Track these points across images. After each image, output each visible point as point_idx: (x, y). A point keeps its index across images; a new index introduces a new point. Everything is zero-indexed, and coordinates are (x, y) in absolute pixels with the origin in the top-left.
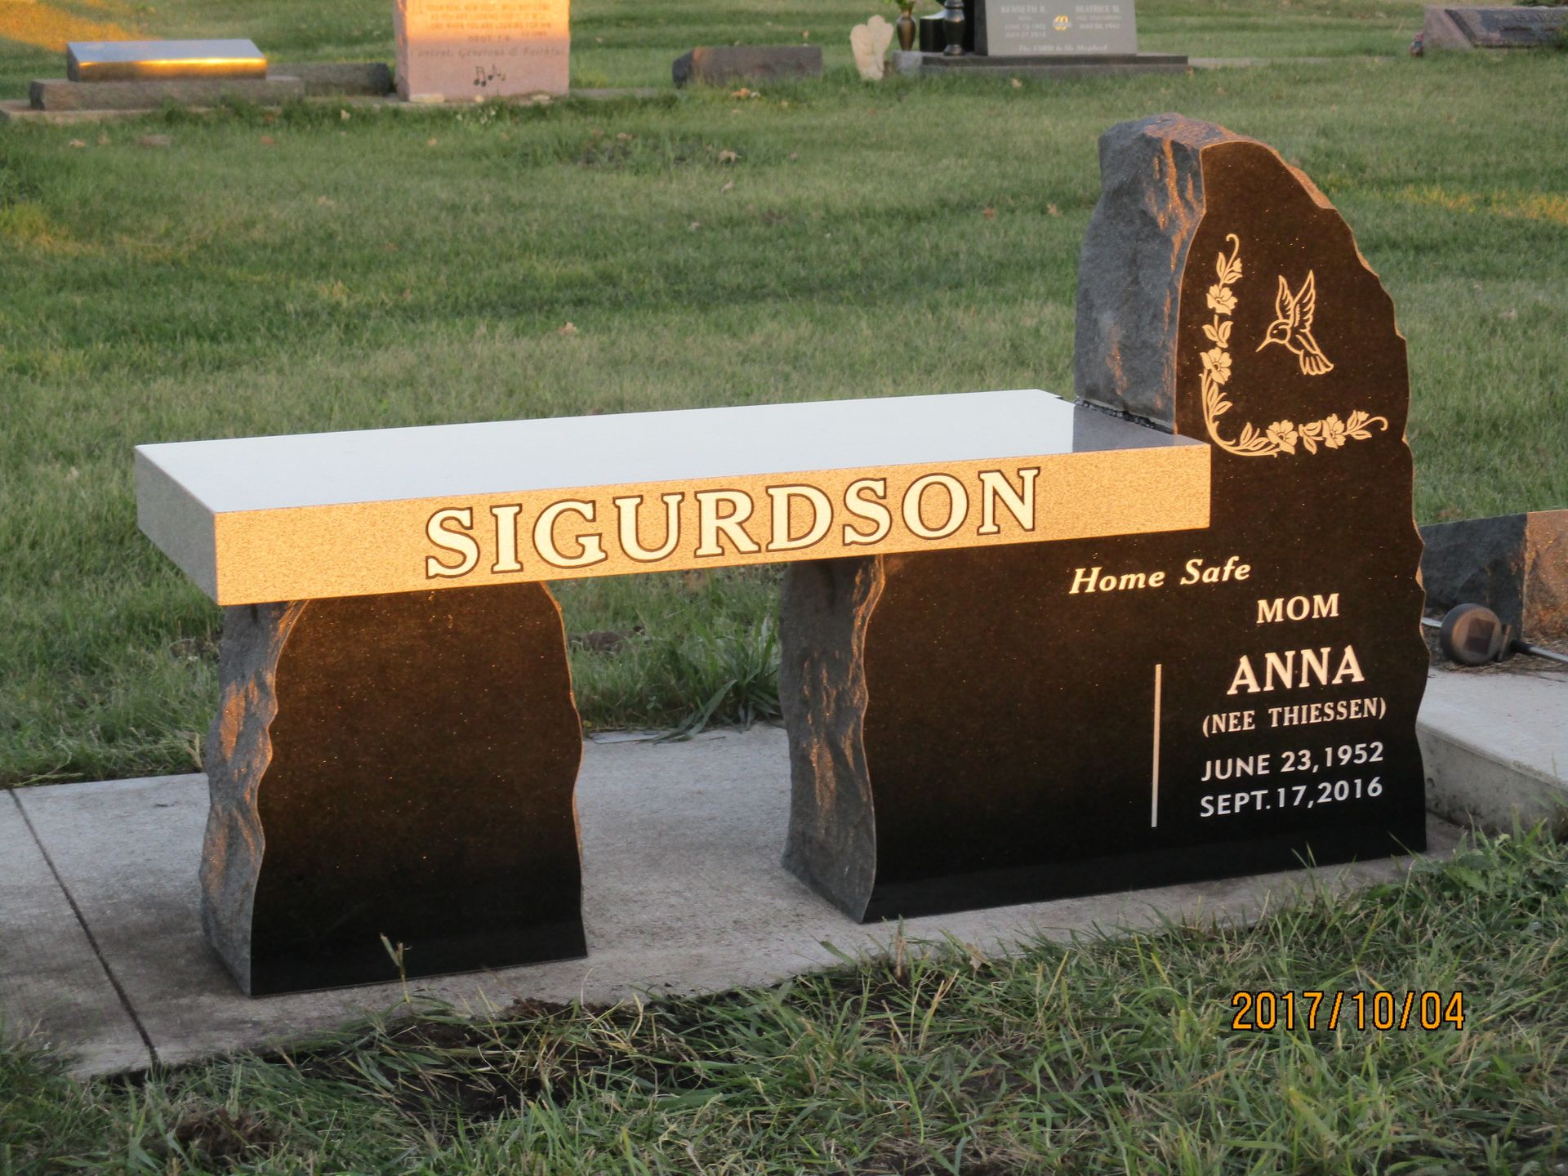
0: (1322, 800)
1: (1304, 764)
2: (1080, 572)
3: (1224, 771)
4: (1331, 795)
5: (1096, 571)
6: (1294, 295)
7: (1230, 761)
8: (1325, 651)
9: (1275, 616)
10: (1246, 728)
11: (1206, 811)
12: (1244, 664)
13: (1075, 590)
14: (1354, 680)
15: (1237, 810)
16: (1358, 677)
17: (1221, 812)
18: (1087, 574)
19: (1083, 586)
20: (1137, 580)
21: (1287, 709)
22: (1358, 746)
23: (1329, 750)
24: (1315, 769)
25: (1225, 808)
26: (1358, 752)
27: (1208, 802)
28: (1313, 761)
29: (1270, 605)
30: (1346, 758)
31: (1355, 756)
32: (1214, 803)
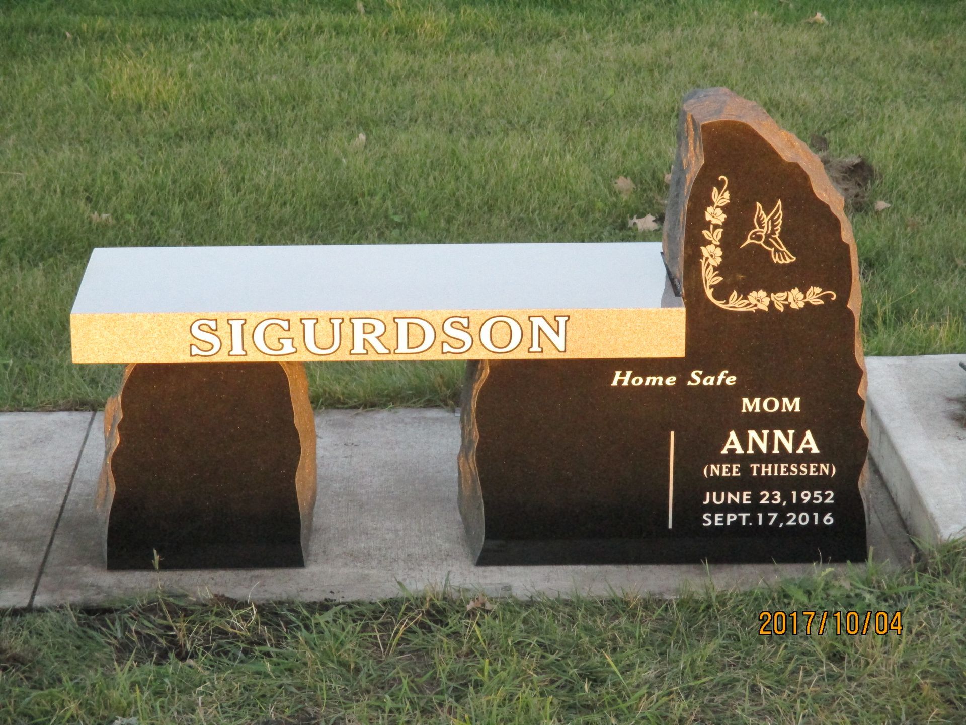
0: (790, 523)
1: (776, 500)
2: (618, 373)
3: (719, 499)
4: (797, 520)
5: (629, 373)
6: (767, 215)
7: (723, 494)
8: (791, 432)
9: (754, 408)
10: (734, 474)
11: (707, 522)
12: (733, 435)
13: (615, 383)
14: (812, 452)
15: (728, 524)
16: (815, 450)
17: (717, 524)
18: (623, 374)
19: (620, 382)
20: (657, 381)
21: (763, 466)
22: (816, 493)
23: (794, 493)
24: (784, 504)
25: (719, 522)
26: (815, 496)
27: (708, 517)
28: (783, 499)
29: (751, 402)
30: (807, 499)
31: (812, 498)
32: (712, 518)
